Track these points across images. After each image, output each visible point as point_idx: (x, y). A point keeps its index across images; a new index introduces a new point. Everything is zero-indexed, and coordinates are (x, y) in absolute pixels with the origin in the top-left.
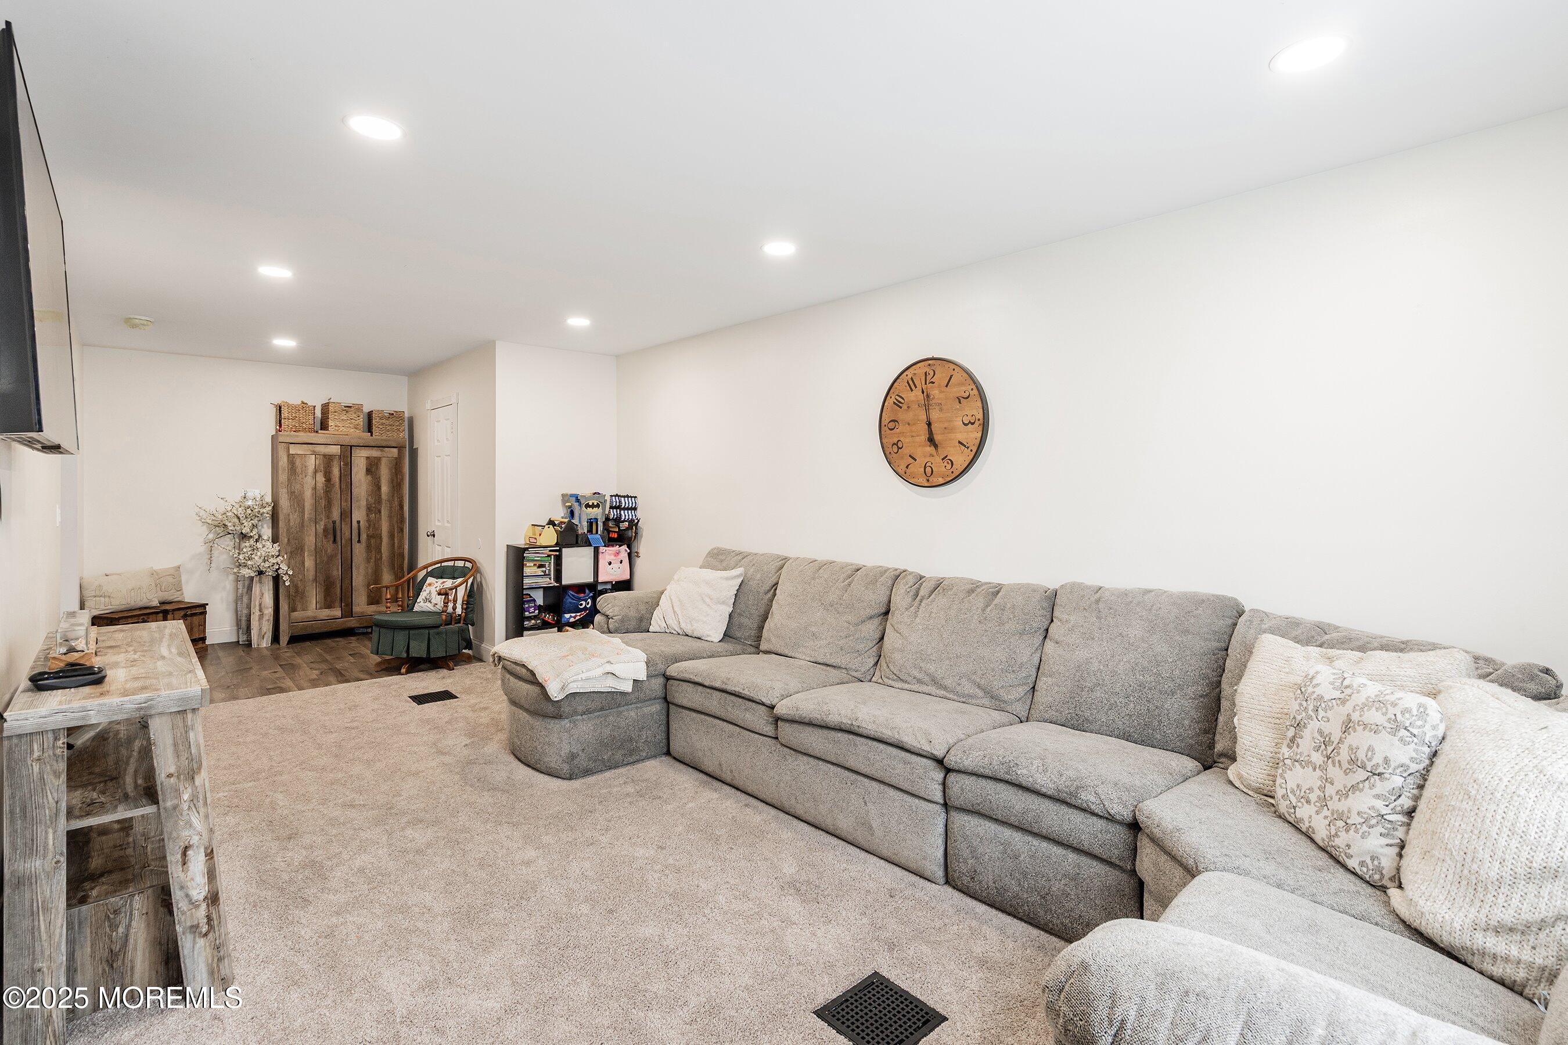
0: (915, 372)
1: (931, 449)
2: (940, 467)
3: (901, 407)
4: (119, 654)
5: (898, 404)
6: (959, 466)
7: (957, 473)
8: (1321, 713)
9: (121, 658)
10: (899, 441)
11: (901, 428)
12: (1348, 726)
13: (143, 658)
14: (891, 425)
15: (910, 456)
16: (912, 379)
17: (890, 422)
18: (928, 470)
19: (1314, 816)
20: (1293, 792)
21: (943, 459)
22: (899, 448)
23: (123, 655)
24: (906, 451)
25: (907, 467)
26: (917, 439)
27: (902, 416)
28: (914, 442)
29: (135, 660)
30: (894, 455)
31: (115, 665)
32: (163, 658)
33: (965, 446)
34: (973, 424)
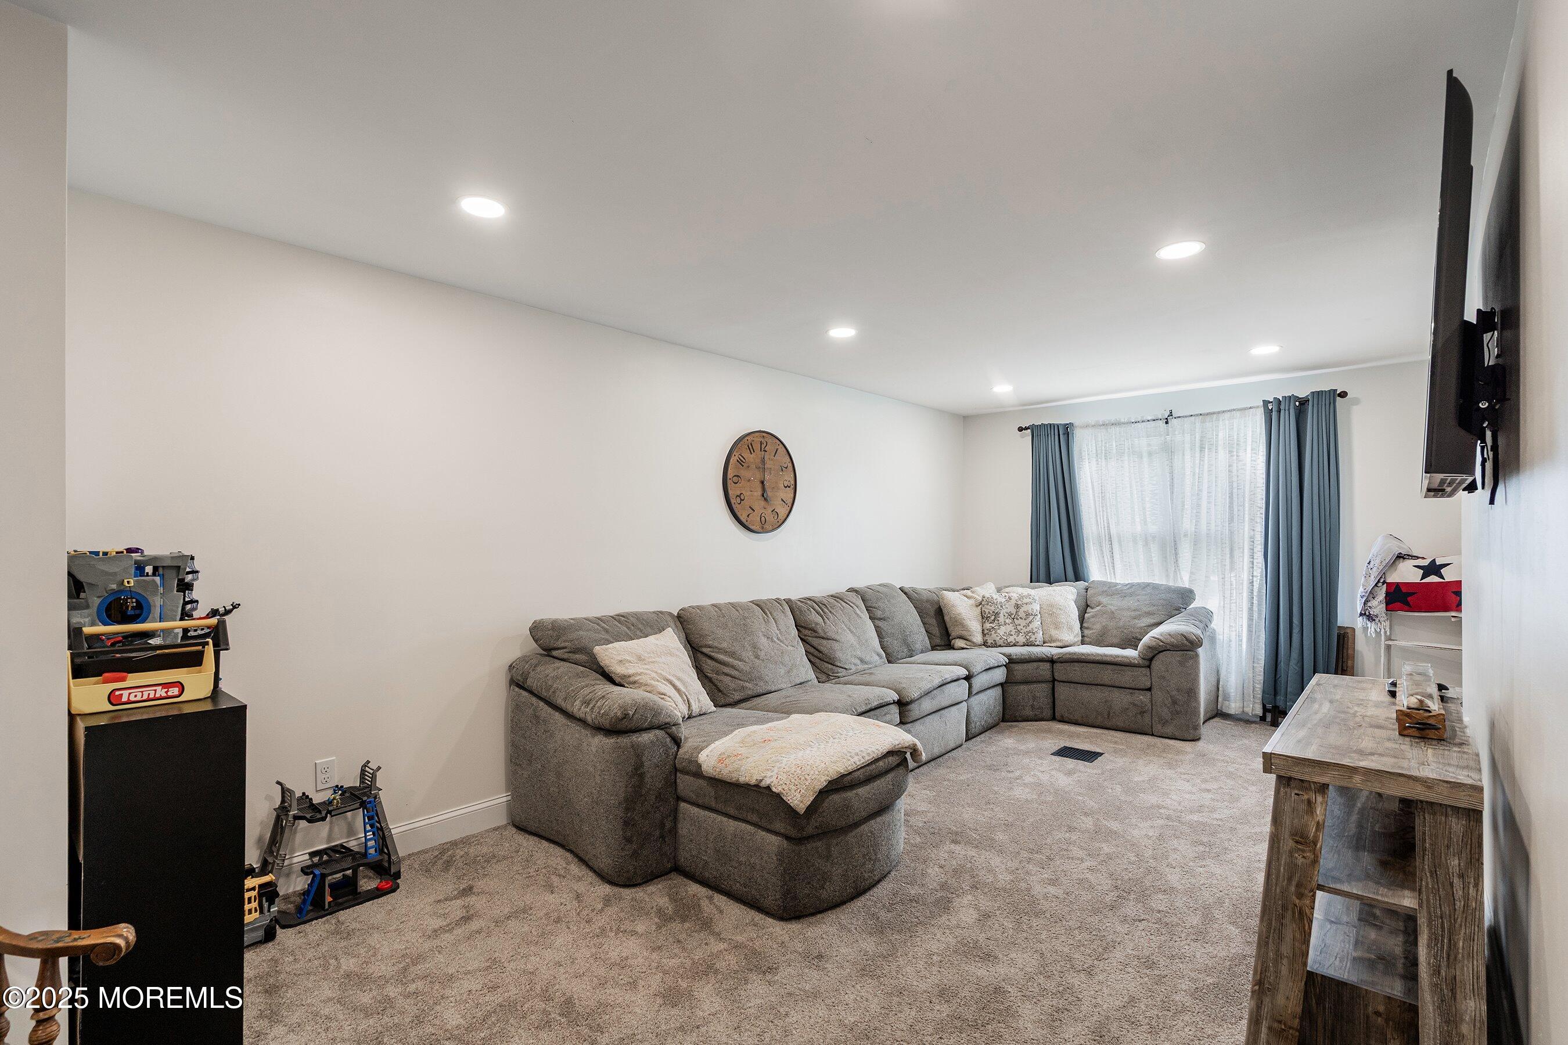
0: (753, 439)
1: (763, 503)
2: (770, 518)
3: (743, 466)
4: (1372, 717)
5: (740, 462)
6: (782, 516)
7: (780, 522)
8: (1004, 607)
9: (1371, 711)
10: (741, 494)
11: (742, 483)
12: (1017, 607)
13: (1350, 705)
14: (735, 479)
15: (750, 507)
16: (751, 444)
17: (735, 476)
18: (763, 519)
19: (1016, 638)
20: (1004, 635)
21: (772, 511)
22: (741, 500)
23: (1369, 714)
24: (746, 503)
25: (748, 516)
26: (755, 494)
27: (743, 473)
28: (752, 496)
29: (1358, 705)
30: (738, 506)
31: (1377, 705)
32: (1331, 702)
33: (785, 502)
34: (789, 487)
